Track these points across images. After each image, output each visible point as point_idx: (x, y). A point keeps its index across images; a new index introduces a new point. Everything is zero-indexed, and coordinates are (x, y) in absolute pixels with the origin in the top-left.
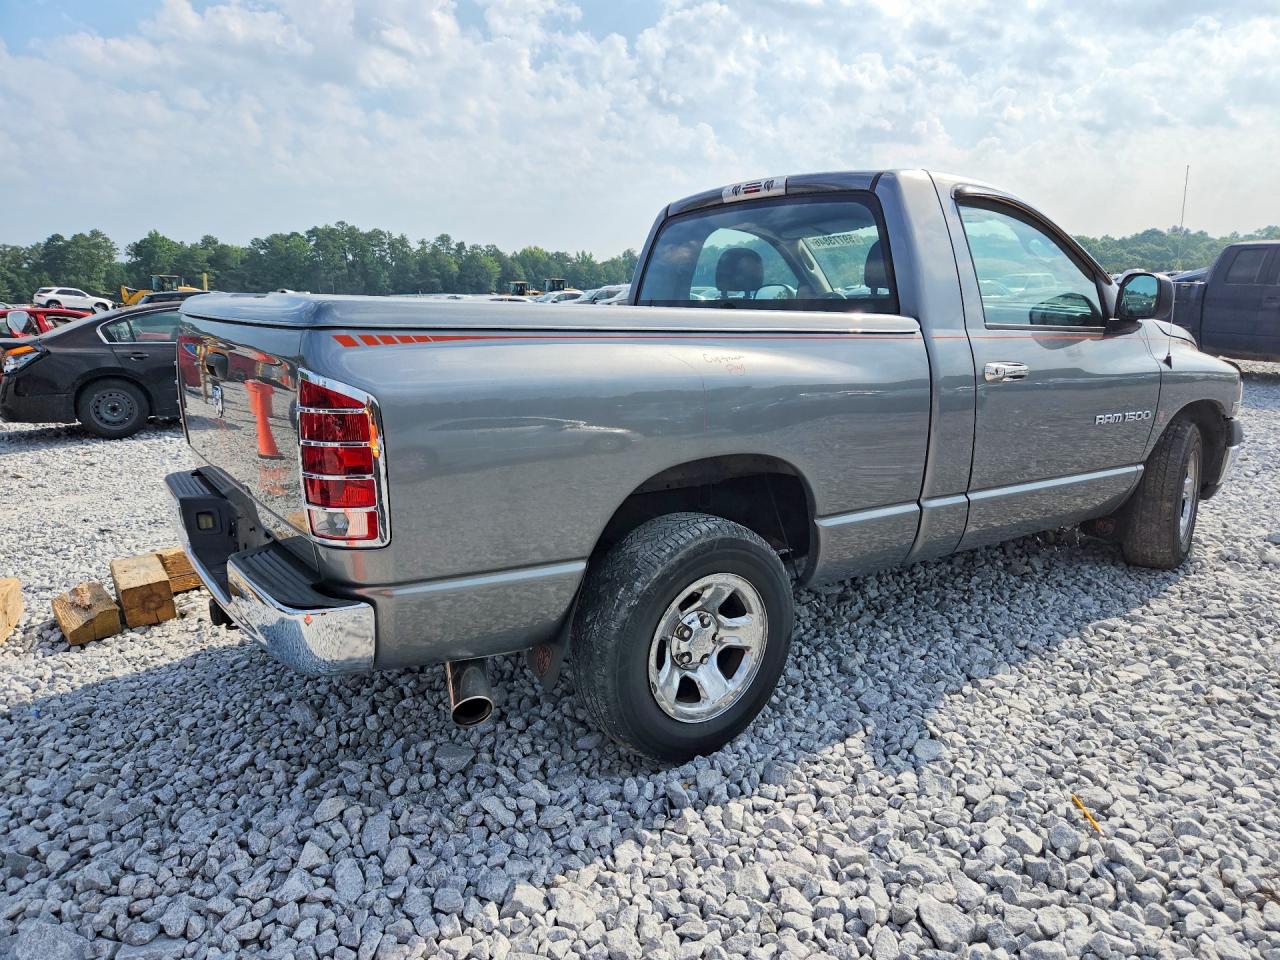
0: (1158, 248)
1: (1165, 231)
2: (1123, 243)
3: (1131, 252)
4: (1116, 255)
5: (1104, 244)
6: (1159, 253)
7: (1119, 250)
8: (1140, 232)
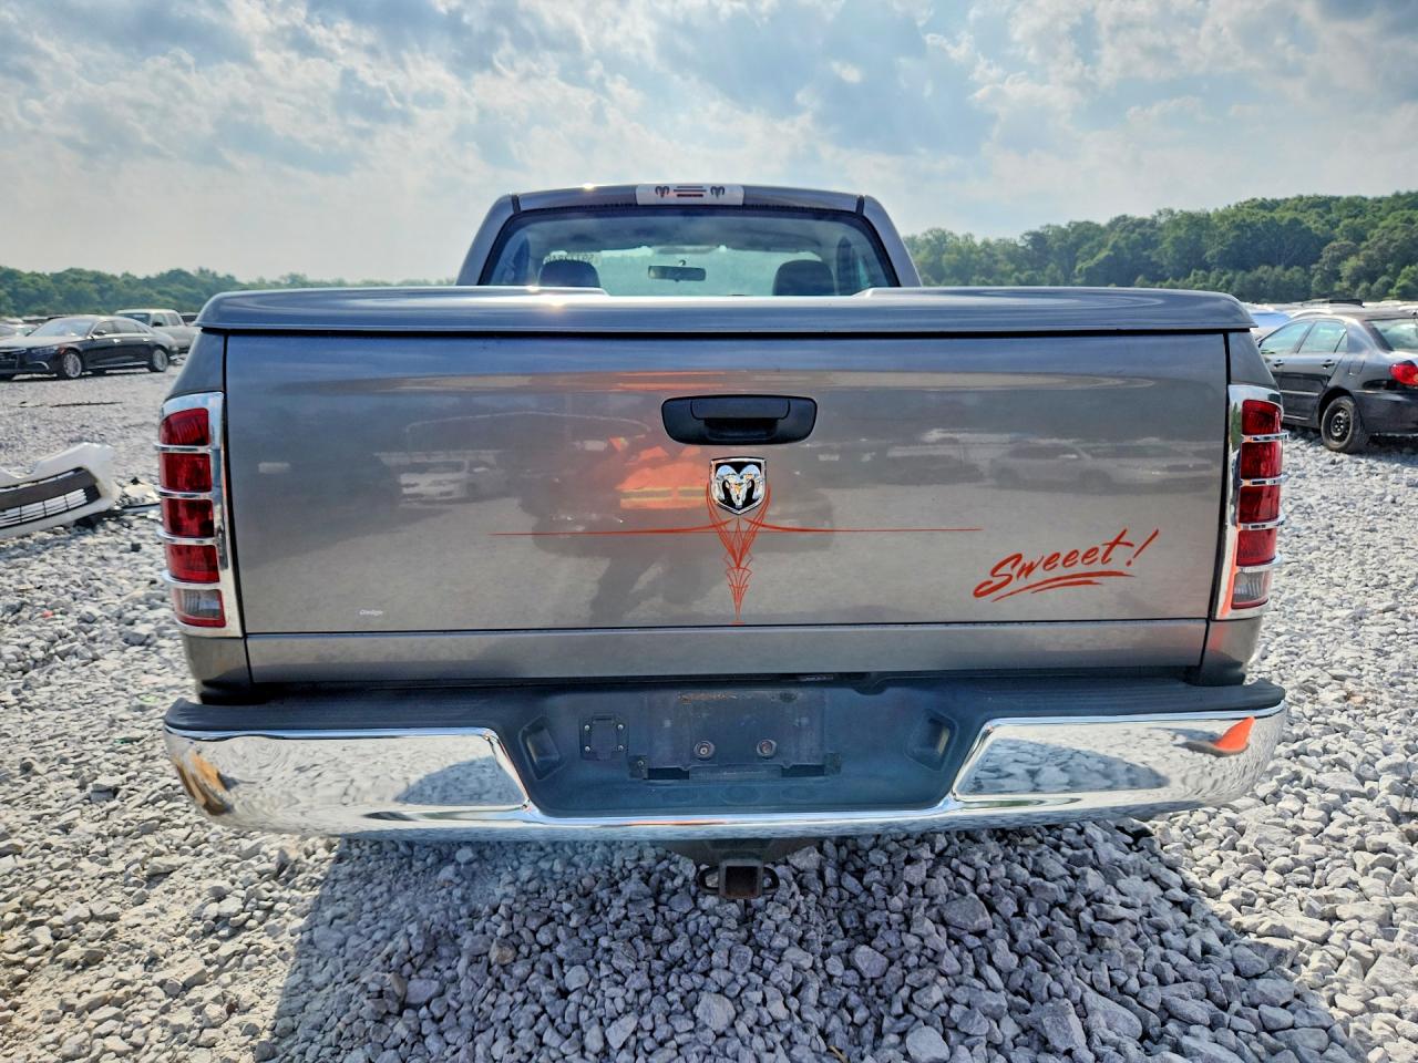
0: (189, 290)
1: (191, 272)
2: (147, 281)
3: (160, 293)
4: (144, 295)
5: (127, 282)
6: (191, 295)
7: (147, 290)
8: (165, 270)
